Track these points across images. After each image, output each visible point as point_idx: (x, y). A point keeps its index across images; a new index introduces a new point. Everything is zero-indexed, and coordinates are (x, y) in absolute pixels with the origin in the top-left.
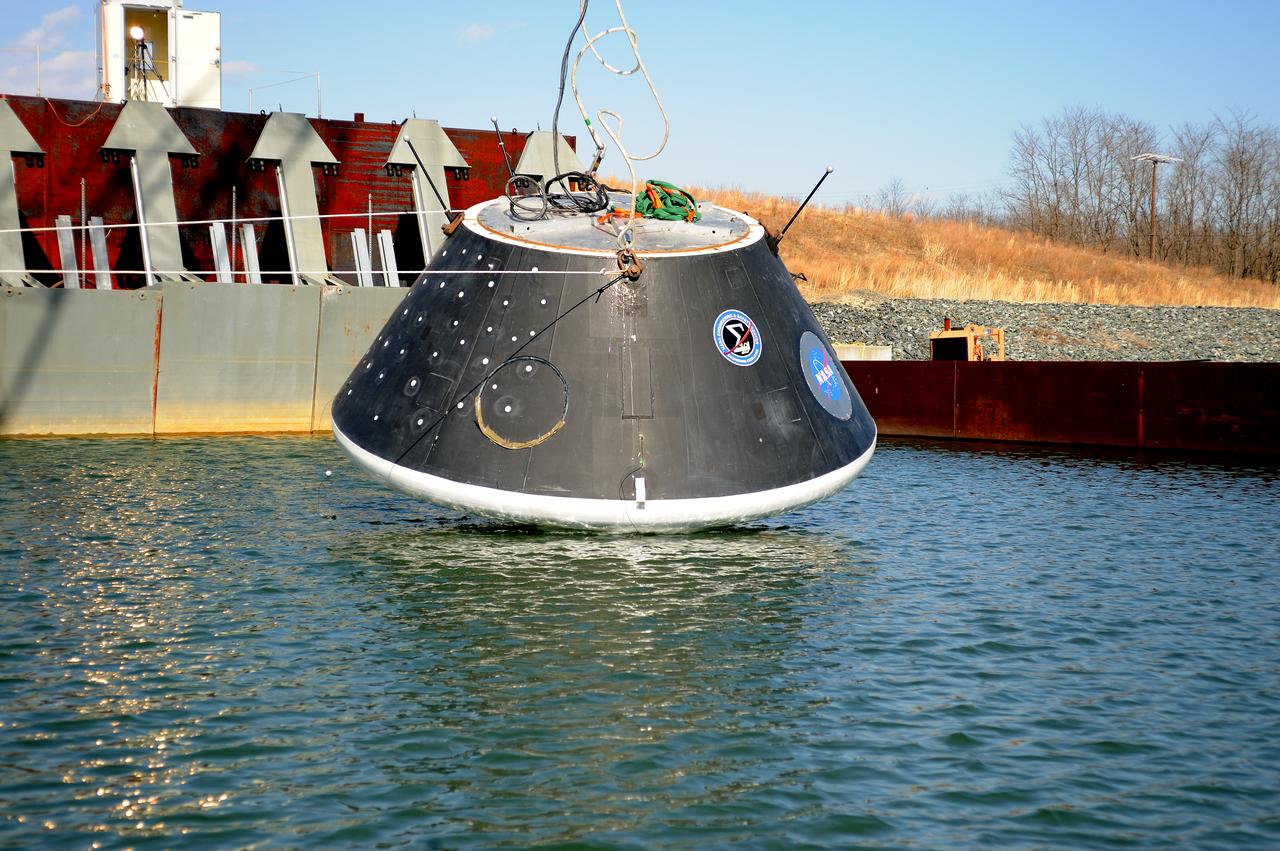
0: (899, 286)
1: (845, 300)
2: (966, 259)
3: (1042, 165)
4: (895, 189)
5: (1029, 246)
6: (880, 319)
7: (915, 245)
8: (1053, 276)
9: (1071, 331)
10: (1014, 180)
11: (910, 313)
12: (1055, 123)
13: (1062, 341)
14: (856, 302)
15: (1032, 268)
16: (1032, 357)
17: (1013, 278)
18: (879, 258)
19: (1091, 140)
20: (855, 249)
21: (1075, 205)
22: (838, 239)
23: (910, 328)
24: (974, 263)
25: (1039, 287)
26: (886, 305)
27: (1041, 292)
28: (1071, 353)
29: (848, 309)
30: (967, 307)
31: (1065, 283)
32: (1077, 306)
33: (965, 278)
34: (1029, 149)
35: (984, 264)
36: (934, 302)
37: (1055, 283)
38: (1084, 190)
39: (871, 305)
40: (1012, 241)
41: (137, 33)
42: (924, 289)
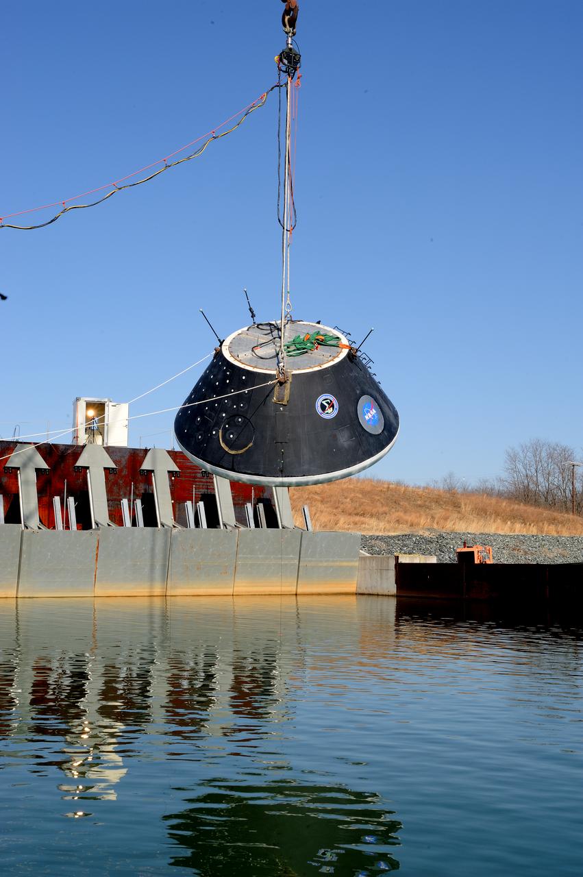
0: (449, 525)
1: (421, 533)
2: (482, 512)
3: (520, 466)
4: (451, 475)
5: (512, 506)
6: (437, 542)
7: (456, 506)
8: (524, 521)
9: (530, 548)
10: (506, 473)
11: (452, 539)
12: (526, 446)
13: (526, 553)
14: (427, 534)
15: (514, 517)
16: (511, 562)
17: (505, 521)
18: (439, 512)
19: (544, 454)
20: (428, 508)
21: (537, 485)
22: (419, 502)
23: (452, 547)
24: (486, 514)
25: (518, 526)
26: (440, 535)
27: (519, 529)
28: (531, 560)
29: (422, 537)
30: (480, 536)
31: (530, 525)
32: (533, 536)
33: (482, 522)
34: (513, 458)
35: (491, 514)
36: (464, 534)
37: (525, 524)
38: (541, 479)
39: (433, 536)
40: (504, 504)
41: (91, 413)
42: (461, 527)
